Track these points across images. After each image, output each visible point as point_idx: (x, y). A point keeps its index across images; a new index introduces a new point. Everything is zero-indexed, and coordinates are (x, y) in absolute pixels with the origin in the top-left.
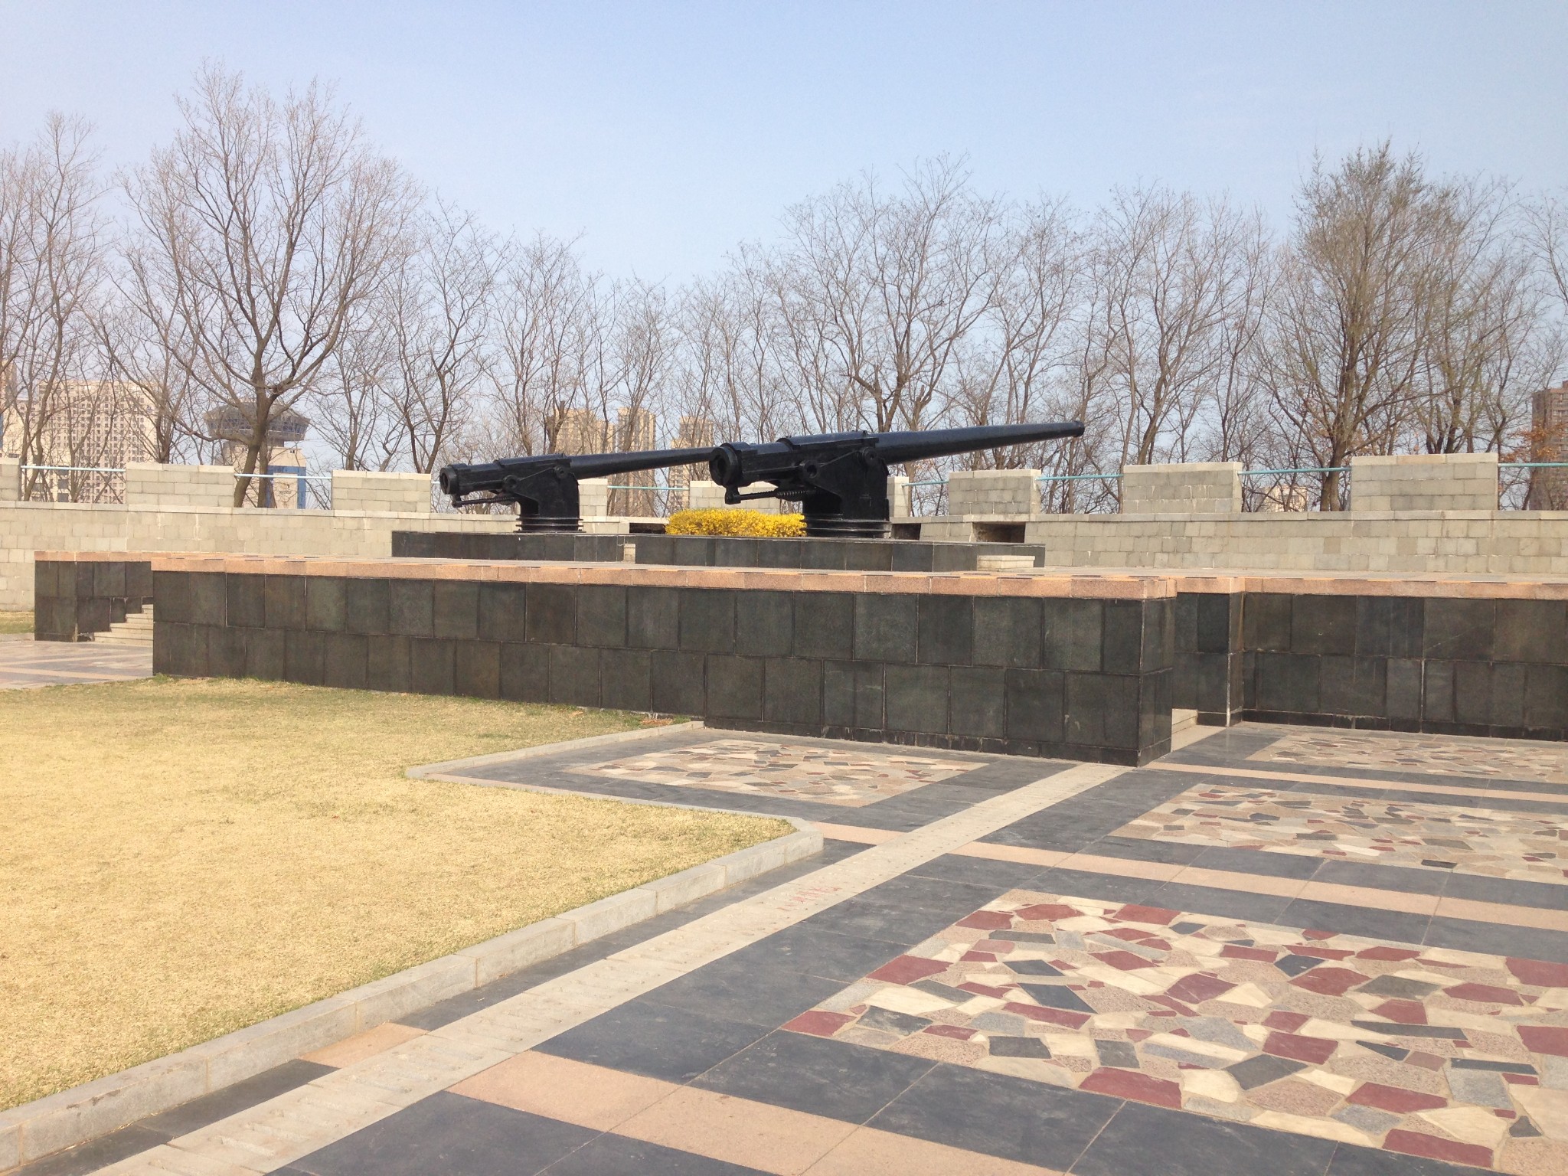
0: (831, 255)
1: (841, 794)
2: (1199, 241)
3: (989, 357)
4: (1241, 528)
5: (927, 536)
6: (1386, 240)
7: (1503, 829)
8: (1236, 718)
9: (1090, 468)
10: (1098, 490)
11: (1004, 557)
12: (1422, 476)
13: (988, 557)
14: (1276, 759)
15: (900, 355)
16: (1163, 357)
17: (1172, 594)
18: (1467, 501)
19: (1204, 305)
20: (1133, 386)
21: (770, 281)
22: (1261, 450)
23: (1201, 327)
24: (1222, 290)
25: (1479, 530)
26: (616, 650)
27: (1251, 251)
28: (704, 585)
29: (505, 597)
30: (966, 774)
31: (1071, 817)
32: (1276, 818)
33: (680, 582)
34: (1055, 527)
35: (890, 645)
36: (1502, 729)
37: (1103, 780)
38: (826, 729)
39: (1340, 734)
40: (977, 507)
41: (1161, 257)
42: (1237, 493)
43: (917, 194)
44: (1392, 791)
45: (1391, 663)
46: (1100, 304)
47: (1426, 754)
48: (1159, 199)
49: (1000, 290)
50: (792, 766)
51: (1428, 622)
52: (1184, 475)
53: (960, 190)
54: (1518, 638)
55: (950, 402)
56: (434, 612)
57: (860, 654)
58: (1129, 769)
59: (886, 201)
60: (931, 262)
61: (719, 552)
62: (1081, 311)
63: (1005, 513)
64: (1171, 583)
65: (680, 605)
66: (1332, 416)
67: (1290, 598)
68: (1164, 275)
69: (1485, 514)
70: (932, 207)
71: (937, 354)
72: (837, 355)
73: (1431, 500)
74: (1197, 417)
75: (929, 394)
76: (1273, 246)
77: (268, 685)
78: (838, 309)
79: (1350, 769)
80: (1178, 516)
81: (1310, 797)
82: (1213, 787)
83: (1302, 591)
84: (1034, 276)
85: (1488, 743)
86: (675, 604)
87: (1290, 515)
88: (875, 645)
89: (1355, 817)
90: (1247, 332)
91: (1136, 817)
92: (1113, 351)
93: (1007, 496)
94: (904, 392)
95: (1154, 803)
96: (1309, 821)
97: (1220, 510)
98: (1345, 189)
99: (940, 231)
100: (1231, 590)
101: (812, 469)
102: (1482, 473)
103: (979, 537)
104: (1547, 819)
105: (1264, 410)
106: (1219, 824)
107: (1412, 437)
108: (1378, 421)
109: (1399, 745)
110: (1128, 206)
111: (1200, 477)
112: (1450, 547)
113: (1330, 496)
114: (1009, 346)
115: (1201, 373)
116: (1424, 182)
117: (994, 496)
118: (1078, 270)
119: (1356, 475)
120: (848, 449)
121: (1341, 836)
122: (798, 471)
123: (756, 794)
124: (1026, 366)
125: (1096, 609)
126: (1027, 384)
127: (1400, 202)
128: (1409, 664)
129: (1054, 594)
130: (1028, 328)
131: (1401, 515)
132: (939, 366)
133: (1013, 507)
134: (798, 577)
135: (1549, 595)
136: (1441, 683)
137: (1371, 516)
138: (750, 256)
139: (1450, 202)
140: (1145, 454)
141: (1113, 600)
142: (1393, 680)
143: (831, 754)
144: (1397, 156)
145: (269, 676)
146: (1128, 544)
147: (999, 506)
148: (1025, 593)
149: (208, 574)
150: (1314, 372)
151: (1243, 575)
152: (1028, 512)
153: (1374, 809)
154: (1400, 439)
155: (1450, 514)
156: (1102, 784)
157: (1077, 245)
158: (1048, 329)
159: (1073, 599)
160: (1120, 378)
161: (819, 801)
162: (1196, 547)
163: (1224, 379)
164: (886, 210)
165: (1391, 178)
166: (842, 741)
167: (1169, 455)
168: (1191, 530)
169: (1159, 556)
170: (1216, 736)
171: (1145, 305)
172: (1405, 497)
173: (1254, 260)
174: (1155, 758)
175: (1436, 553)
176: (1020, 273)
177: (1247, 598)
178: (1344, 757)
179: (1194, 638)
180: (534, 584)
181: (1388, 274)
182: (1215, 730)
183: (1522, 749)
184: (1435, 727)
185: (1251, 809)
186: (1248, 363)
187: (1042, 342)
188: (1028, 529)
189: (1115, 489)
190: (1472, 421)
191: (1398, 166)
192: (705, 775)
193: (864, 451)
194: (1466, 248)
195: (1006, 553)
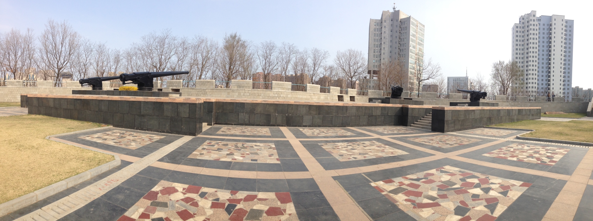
0: (149, 45)
1: (133, 145)
2: (208, 45)
3: (175, 62)
4: (215, 90)
5: (164, 91)
6: (236, 48)
7: (263, 148)
8: (214, 124)
9: (191, 81)
10: (193, 84)
11: (174, 95)
12: (242, 83)
13: (171, 94)
14: (221, 133)
15: (160, 61)
16: (203, 63)
17: (203, 102)
18: (248, 87)
19: (209, 56)
20: (198, 67)
21: (138, 49)
22: (218, 79)
23: (209, 59)
24: (212, 53)
25: (250, 92)
26: (97, 112)
27: (216, 47)
28: (113, 100)
29: (78, 101)
30: (161, 139)
31: (180, 152)
32: (222, 149)
33: (108, 99)
34: (185, 90)
35: (148, 112)
36: (256, 124)
37: (188, 140)
38: (135, 128)
39: (231, 126)
40: (172, 86)
41: (202, 47)
42: (214, 85)
43: (163, 35)
44: (242, 140)
45: (239, 114)
46: (193, 54)
47: (246, 130)
48: (202, 37)
49: (177, 51)
50: (125, 137)
51: (245, 107)
52: (206, 81)
53: (170, 34)
54: (259, 109)
55: (168, 69)
56: (67, 104)
57: (142, 113)
58: (194, 137)
59: (158, 36)
60: (166, 46)
61: (121, 94)
62: (190, 55)
63: (176, 87)
64: (202, 100)
65: (108, 103)
66: (228, 74)
67: (223, 103)
68: (203, 50)
69: (251, 89)
70: (165, 37)
71: (166, 61)
72: (150, 61)
73: (243, 87)
74: (208, 73)
75: (165, 68)
76: (220, 47)
77: (43, 116)
78: (150, 53)
79: (234, 135)
80: (205, 88)
81: (228, 143)
82: (210, 141)
83: (225, 101)
84: (182, 49)
85: (255, 127)
86: (107, 103)
87: (222, 89)
88: (145, 112)
89: (237, 148)
90: (216, 61)
91: (194, 151)
92: (195, 62)
93: (177, 84)
94: (161, 67)
95: (198, 146)
96: (229, 150)
97: (211, 87)
98: (230, 39)
99: (167, 41)
100: (213, 101)
101: (139, 78)
102: (250, 83)
103: (172, 91)
104: (269, 145)
105: (218, 73)
106: (211, 152)
107: (239, 78)
108: (234, 75)
109: (241, 129)
110: (197, 38)
111: (208, 82)
112: (246, 94)
113: (227, 85)
114: (178, 61)
115: (208, 66)
116: (241, 39)
117: (175, 84)
118: (190, 49)
119: (232, 82)
120: (146, 75)
121: (235, 154)
122: (136, 79)
123: (114, 145)
124: (181, 64)
125: (188, 105)
126: (181, 67)
127: (238, 42)
128: (242, 114)
129: (180, 102)
130: (181, 58)
131: (239, 89)
132: (166, 63)
133: (178, 86)
134: (130, 98)
135: (264, 102)
136: (247, 117)
137: (234, 89)
138: (135, 45)
139: (245, 43)
140: (200, 78)
141: (191, 103)
142: (240, 117)
143: (135, 134)
144: (238, 35)
145: (44, 114)
146: (197, 93)
147: (176, 86)
148: (174, 102)
149: (35, 97)
150: (225, 67)
151: (215, 98)
152: (180, 87)
153: (240, 145)
154: (238, 78)
155: (246, 89)
156: (188, 141)
157: (189, 45)
158: (185, 58)
159: (184, 103)
160: (196, 66)
161: (127, 148)
162: (207, 93)
163: (212, 67)
164: (158, 37)
165: (237, 38)
166: (138, 130)
167: (204, 79)
168: (207, 91)
169: (202, 95)
170: (211, 128)
171: (200, 55)
172: (239, 86)
173: (216, 49)
174: (199, 134)
175: (244, 95)
176: (180, 49)
177: (216, 102)
178: (233, 132)
179: (207, 110)
180: (83, 99)
181: (236, 53)
182: (210, 127)
183: (260, 128)
184: (246, 125)
185: (217, 147)
186: (216, 65)
187: (184, 60)
188: (180, 90)
189: (195, 84)
190: (247, 76)
191: (238, 36)
192: (106, 139)
193: (149, 75)
194: (247, 50)
195: (174, 94)
